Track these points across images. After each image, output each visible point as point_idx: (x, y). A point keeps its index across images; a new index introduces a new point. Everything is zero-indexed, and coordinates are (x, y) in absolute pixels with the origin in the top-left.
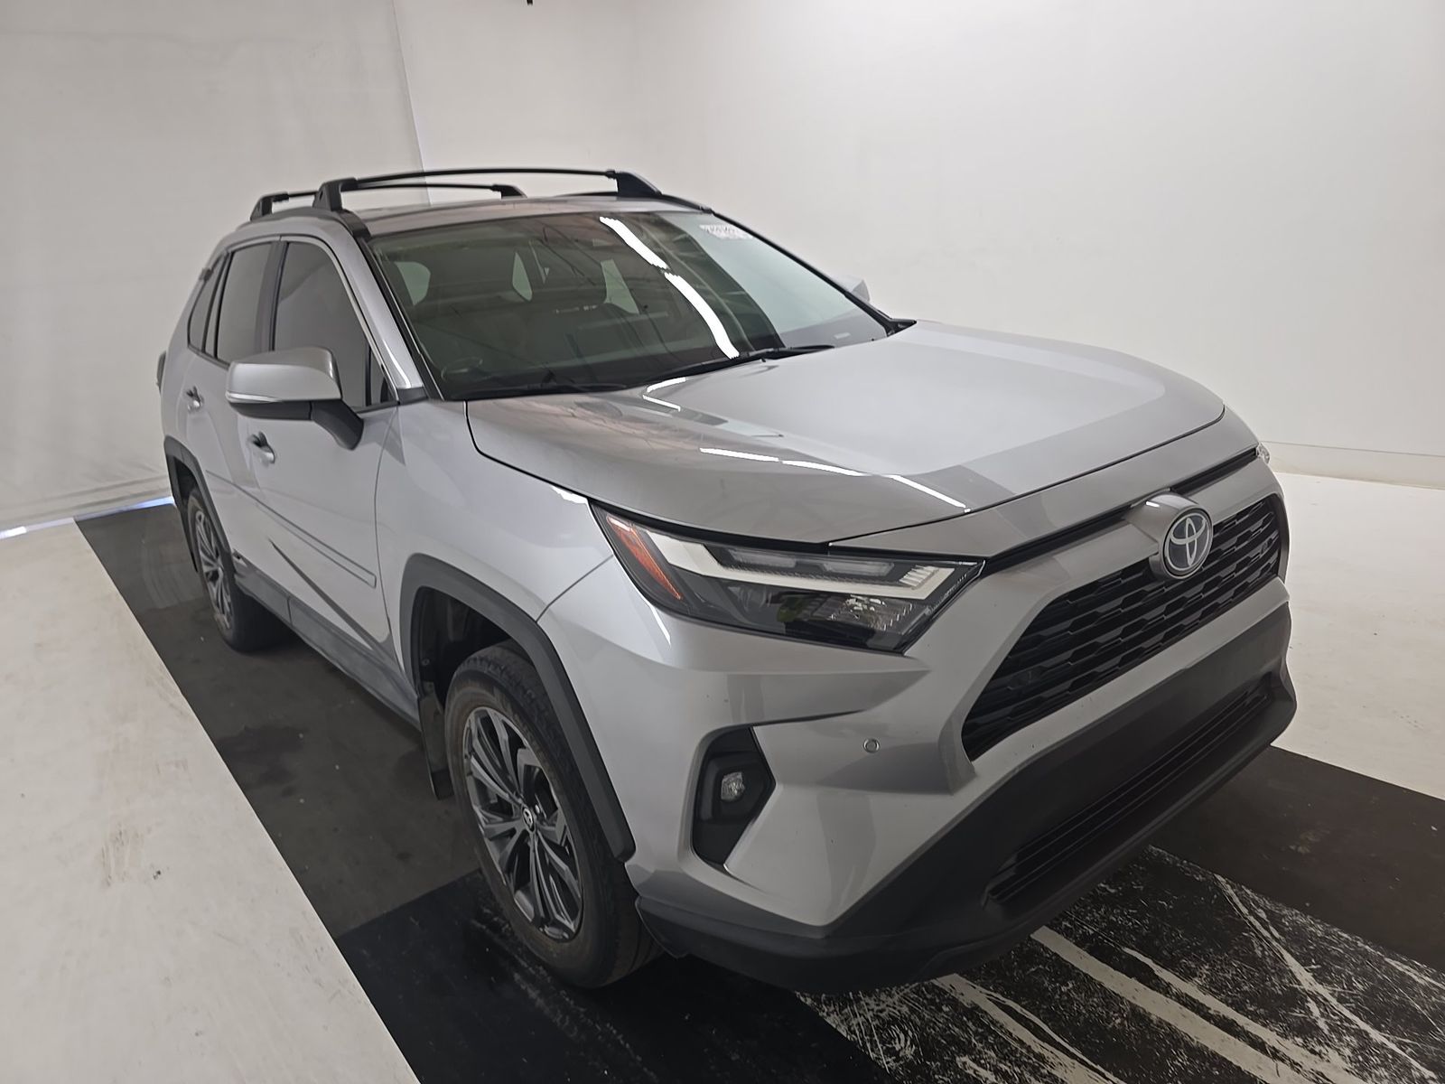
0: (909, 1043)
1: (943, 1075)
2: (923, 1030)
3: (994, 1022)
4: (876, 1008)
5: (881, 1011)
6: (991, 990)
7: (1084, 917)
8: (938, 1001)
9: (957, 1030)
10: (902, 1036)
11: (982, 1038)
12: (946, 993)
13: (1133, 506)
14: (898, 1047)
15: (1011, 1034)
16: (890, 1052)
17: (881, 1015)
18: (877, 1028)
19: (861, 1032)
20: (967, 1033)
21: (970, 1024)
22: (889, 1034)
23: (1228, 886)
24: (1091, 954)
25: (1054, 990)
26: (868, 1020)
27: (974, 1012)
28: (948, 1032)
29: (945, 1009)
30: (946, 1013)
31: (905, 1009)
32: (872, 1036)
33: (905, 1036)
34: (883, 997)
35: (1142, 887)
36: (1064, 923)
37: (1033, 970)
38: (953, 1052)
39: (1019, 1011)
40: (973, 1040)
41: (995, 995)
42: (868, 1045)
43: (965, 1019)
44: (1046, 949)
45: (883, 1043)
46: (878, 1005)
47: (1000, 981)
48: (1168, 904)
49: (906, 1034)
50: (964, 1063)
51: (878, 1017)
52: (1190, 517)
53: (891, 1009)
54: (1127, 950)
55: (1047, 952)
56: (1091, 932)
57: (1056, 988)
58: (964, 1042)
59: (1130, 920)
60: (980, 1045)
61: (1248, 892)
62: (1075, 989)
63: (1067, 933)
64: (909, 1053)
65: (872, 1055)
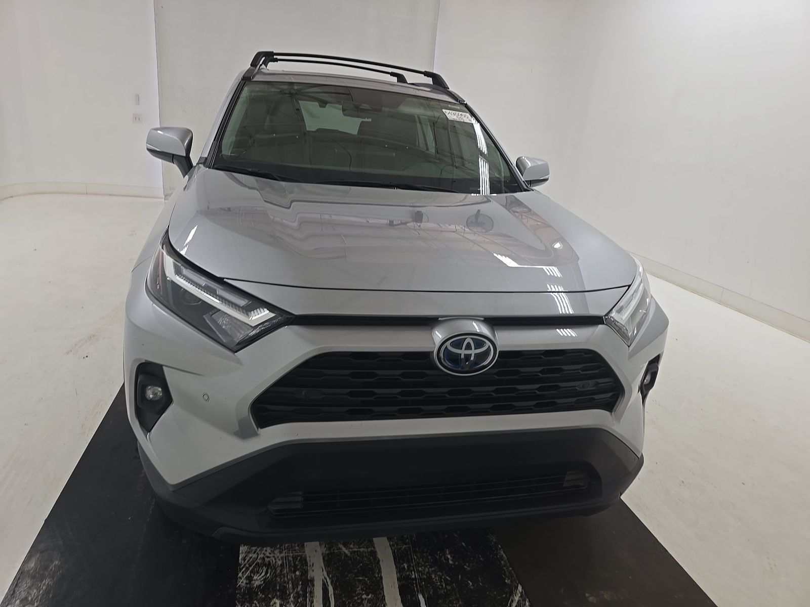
0: (262, 579)
1: (258, 603)
2: (276, 576)
3: (312, 593)
4: (268, 554)
5: (268, 557)
6: (329, 577)
7: (419, 567)
8: (298, 567)
9: (291, 585)
10: (263, 574)
11: (298, 596)
12: (307, 565)
13: (440, 319)
14: (255, 578)
15: (312, 602)
16: (250, 579)
17: (266, 558)
18: (258, 564)
19: (248, 561)
20: (294, 589)
21: (300, 587)
22: (259, 570)
23: (519, 595)
24: (399, 587)
25: (359, 594)
26: (257, 558)
27: (308, 583)
28: (285, 585)
29: (298, 573)
30: (295, 575)
31: (280, 563)
32: (250, 566)
33: (265, 575)
34: (277, 551)
35: (469, 569)
36: (405, 564)
37: (361, 578)
38: (276, 595)
39: (330, 594)
40: (292, 595)
41: (328, 579)
42: (244, 569)
43: (301, 583)
44: (380, 572)
45: (251, 572)
46: (270, 554)
47: (338, 575)
48: (473, 585)
49: (267, 573)
50: (275, 603)
51: (263, 559)
52: (472, 339)
53: (273, 559)
54: (421, 597)
55: (378, 574)
56: (413, 576)
57: (360, 593)
58: (287, 593)
59: (441, 582)
60: (292, 599)
61: (527, 604)
62: (369, 601)
63: (400, 570)
64: (257, 583)
65: (240, 575)
